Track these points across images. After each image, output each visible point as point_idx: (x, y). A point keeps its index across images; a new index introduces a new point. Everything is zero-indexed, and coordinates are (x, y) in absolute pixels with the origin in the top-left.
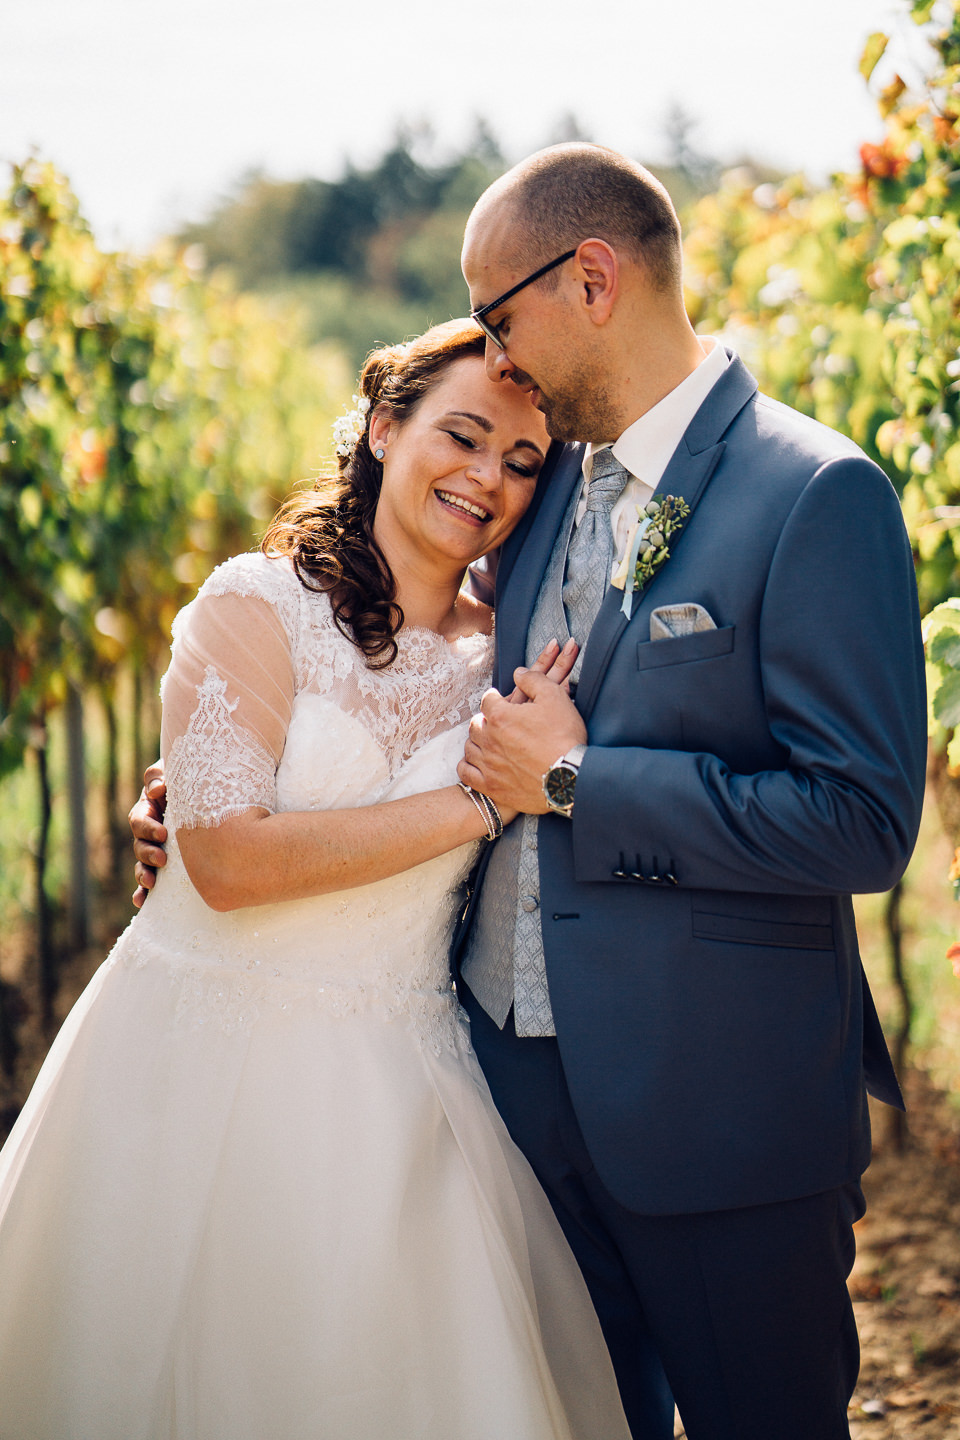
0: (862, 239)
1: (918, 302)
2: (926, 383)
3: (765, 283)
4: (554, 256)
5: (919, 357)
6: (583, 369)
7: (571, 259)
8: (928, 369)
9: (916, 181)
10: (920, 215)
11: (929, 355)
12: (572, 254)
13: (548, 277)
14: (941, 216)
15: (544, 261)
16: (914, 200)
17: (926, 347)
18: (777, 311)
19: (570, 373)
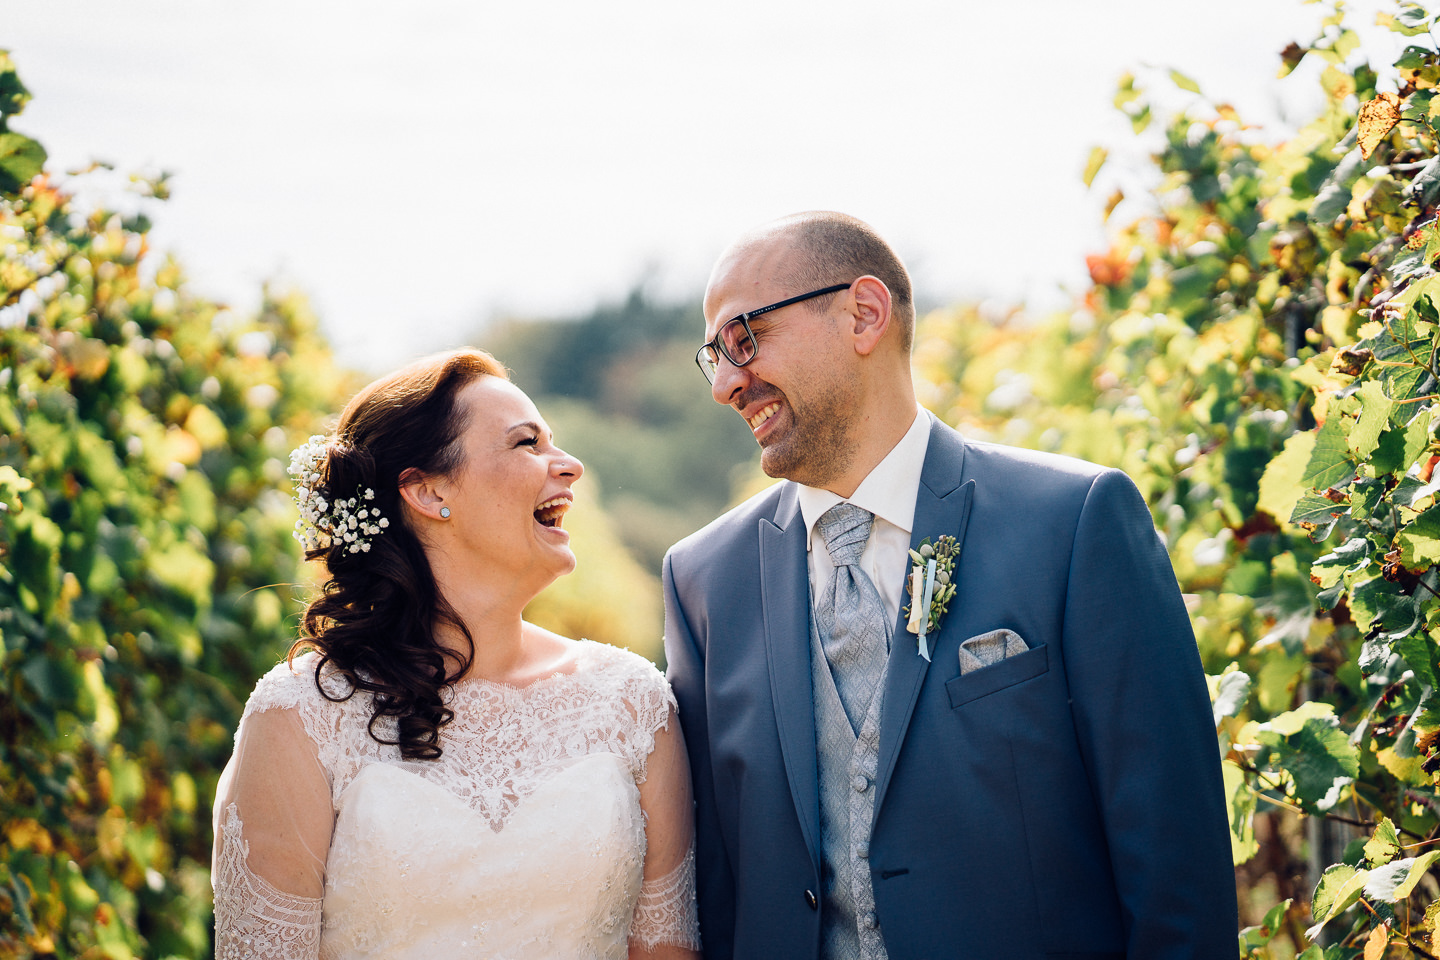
0: (1089, 343)
1: (1146, 391)
2: (1157, 470)
3: (992, 388)
4: (830, 283)
5: (1150, 445)
6: (837, 392)
7: (845, 291)
8: (1159, 457)
9: (1140, 284)
10: (1148, 313)
11: (1160, 443)
12: (847, 286)
13: (819, 300)
14: (1165, 312)
15: (820, 285)
16: (1139, 301)
17: (1157, 435)
18: (1008, 414)
19: (824, 391)
